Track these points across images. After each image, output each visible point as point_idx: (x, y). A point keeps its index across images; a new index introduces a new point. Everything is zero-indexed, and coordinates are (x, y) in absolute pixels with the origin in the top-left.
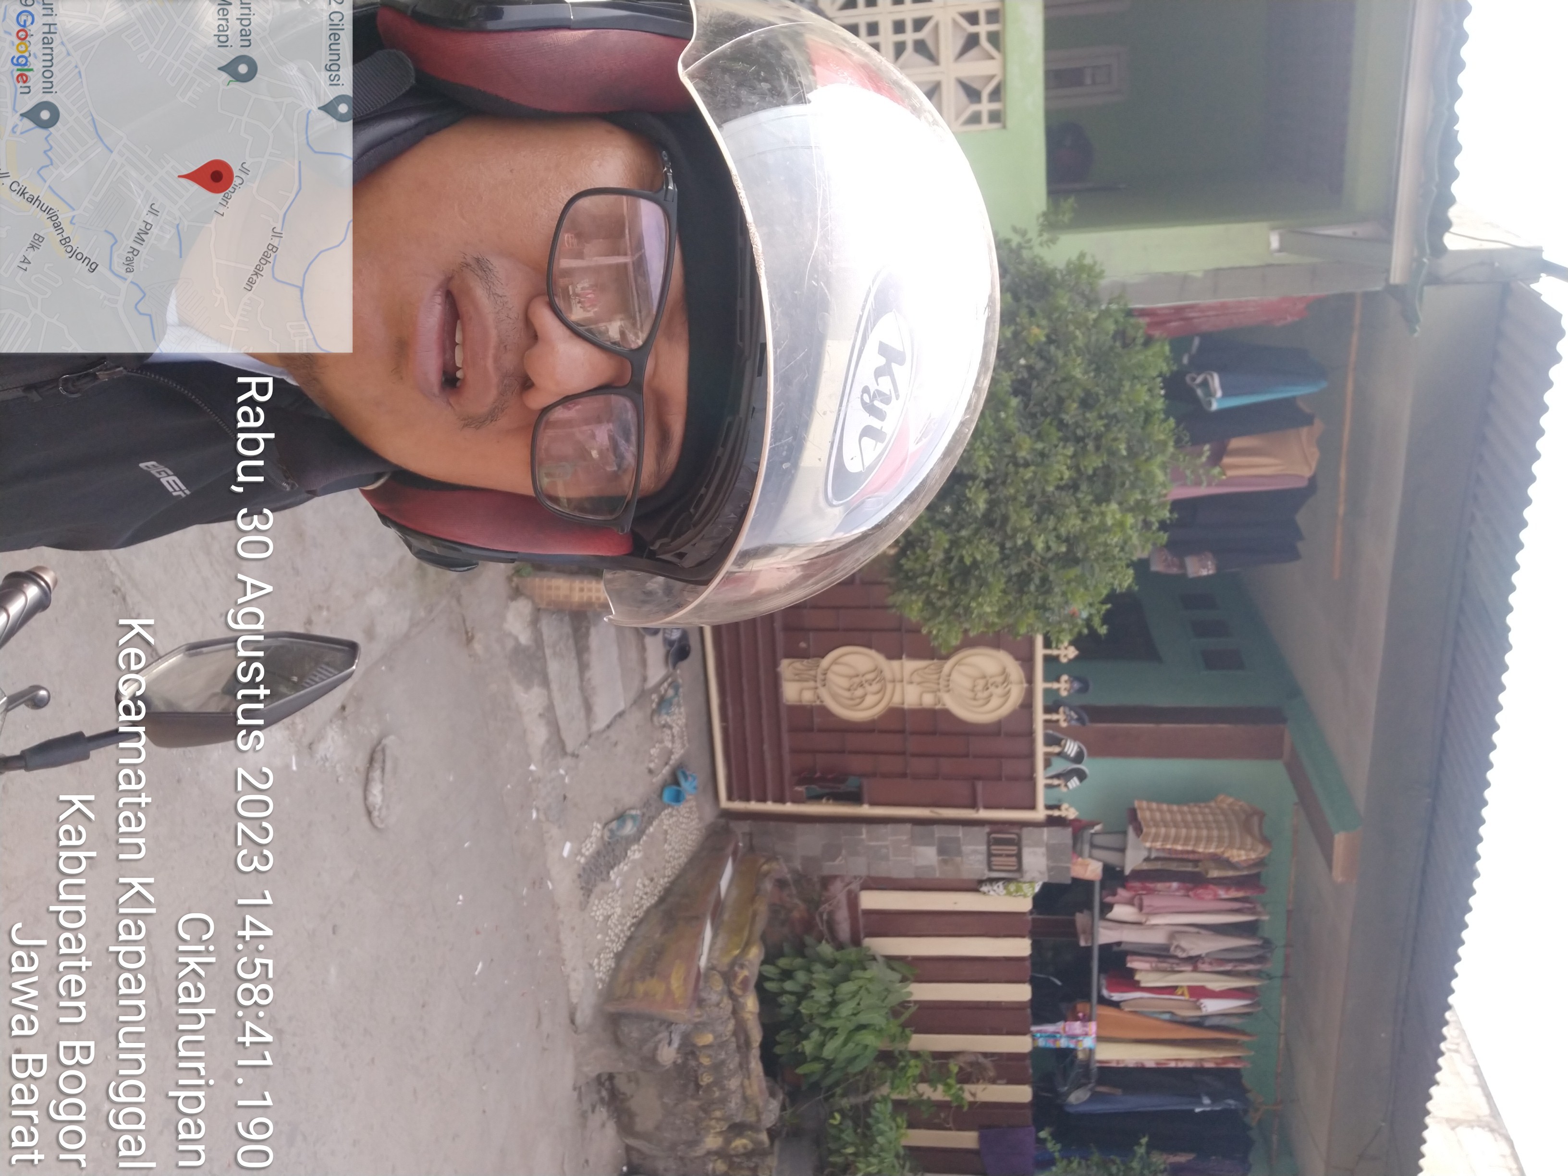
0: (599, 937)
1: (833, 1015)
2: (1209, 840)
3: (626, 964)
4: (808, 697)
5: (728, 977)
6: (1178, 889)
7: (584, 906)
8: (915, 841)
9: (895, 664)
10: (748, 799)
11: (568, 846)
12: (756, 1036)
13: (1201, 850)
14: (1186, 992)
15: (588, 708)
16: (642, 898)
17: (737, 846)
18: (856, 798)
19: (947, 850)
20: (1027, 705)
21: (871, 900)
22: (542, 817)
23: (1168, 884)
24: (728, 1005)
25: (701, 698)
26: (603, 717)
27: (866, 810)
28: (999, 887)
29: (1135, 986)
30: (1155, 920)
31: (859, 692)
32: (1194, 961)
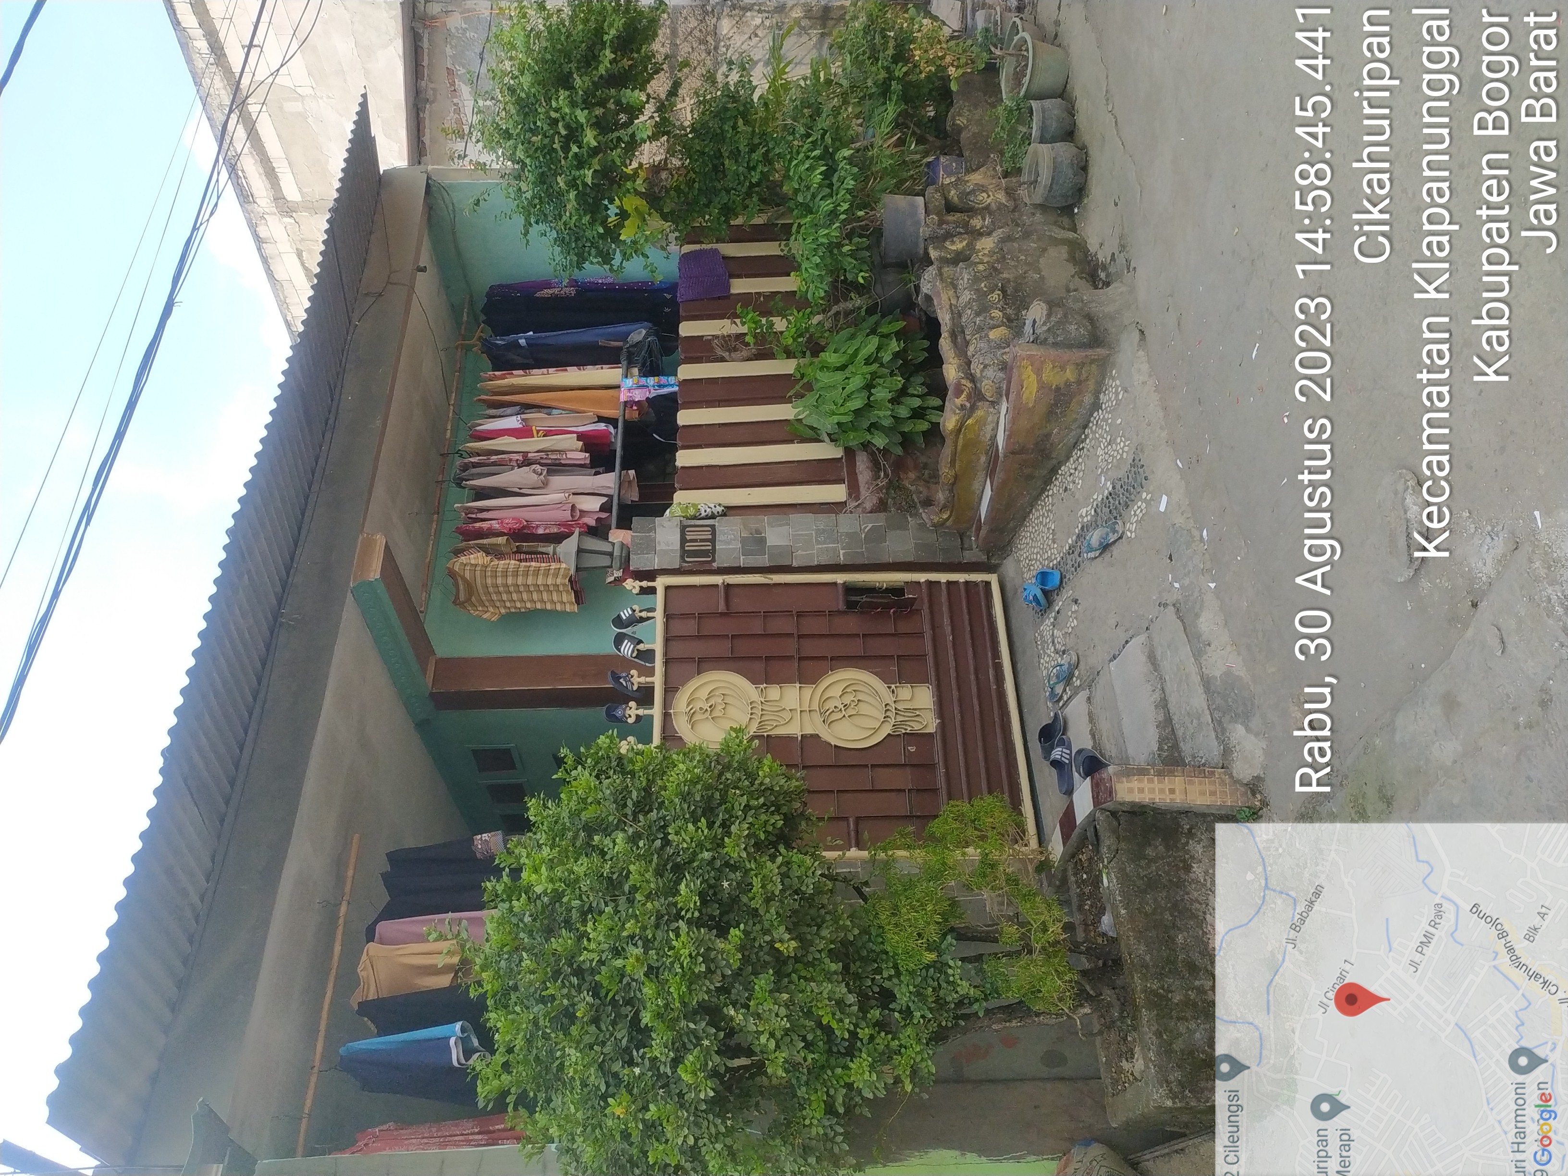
0: (1119, 421)
1: (868, 376)
2: (505, 574)
3: (1088, 399)
4: (905, 692)
5: (977, 396)
6: (538, 526)
7: (1139, 449)
8: (790, 551)
9: (809, 731)
10: (967, 583)
11: (1162, 508)
12: (945, 344)
13: (513, 562)
14: (535, 433)
15: (1152, 659)
16: (1076, 469)
17: (977, 536)
18: (850, 589)
19: (758, 542)
20: (670, 690)
21: (837, 493)
22: (1196, 533)
23: (547, 531)
24: (976, 369)
25: (1025, 689)
26: (1135, 651)
27: (840, 578)
28: (704, 511)
29: (581, 436)
30: (559, 497)
31: (847, 699)
32: (526, 462)
